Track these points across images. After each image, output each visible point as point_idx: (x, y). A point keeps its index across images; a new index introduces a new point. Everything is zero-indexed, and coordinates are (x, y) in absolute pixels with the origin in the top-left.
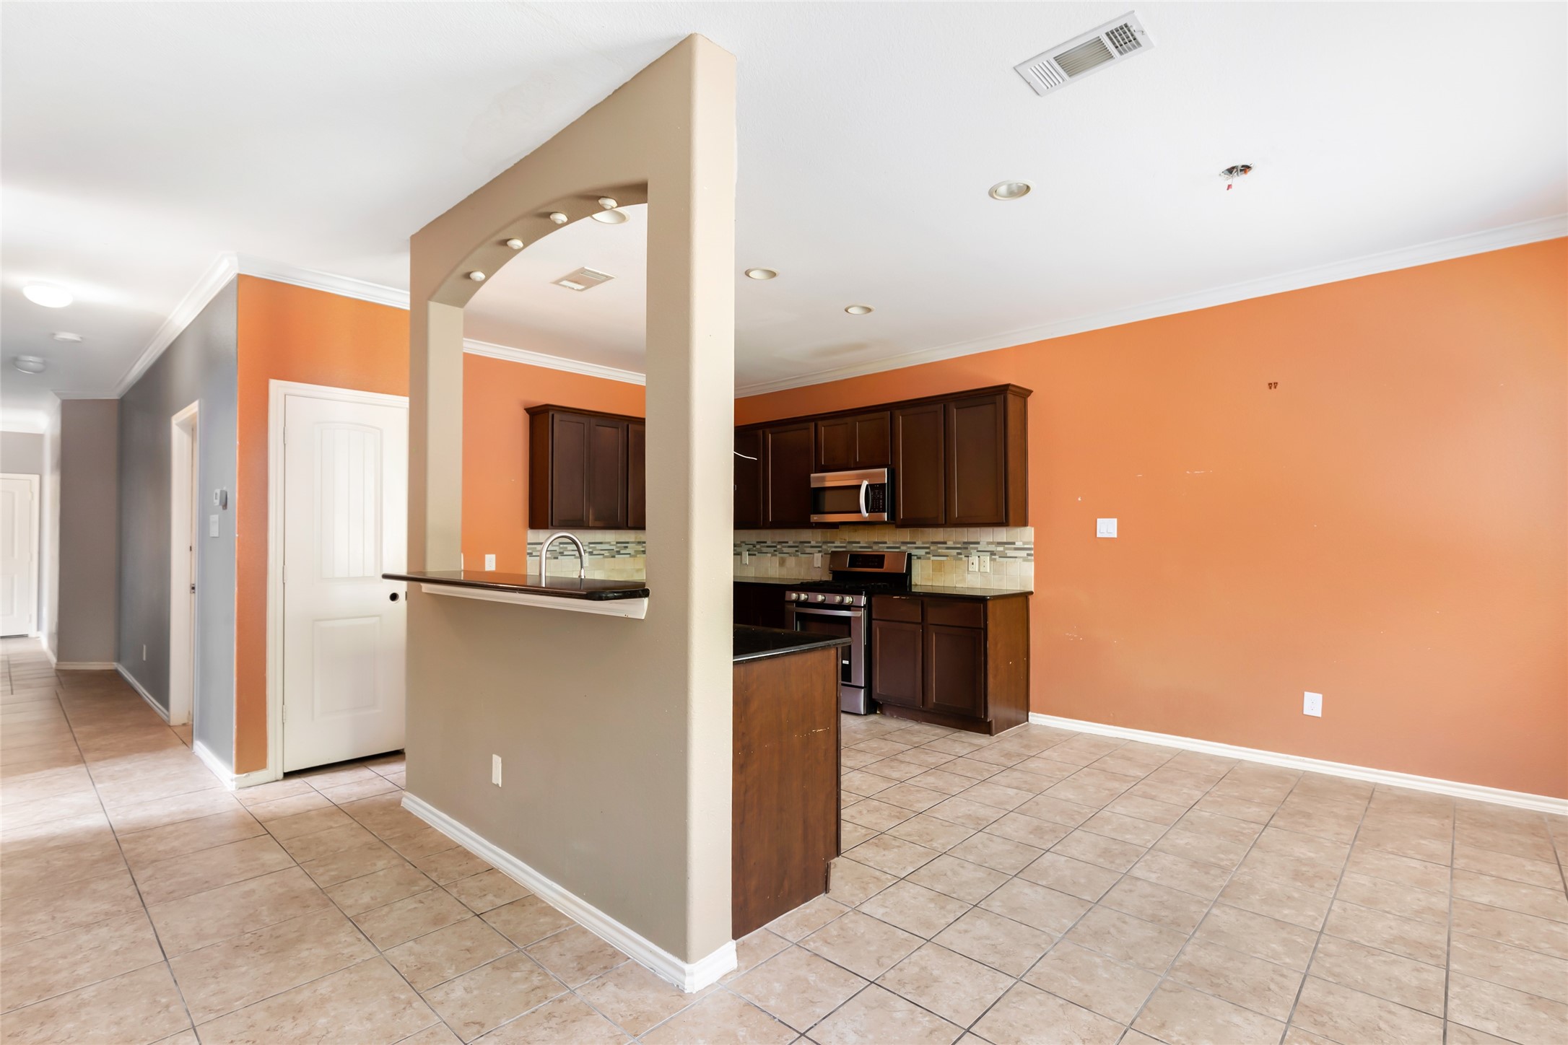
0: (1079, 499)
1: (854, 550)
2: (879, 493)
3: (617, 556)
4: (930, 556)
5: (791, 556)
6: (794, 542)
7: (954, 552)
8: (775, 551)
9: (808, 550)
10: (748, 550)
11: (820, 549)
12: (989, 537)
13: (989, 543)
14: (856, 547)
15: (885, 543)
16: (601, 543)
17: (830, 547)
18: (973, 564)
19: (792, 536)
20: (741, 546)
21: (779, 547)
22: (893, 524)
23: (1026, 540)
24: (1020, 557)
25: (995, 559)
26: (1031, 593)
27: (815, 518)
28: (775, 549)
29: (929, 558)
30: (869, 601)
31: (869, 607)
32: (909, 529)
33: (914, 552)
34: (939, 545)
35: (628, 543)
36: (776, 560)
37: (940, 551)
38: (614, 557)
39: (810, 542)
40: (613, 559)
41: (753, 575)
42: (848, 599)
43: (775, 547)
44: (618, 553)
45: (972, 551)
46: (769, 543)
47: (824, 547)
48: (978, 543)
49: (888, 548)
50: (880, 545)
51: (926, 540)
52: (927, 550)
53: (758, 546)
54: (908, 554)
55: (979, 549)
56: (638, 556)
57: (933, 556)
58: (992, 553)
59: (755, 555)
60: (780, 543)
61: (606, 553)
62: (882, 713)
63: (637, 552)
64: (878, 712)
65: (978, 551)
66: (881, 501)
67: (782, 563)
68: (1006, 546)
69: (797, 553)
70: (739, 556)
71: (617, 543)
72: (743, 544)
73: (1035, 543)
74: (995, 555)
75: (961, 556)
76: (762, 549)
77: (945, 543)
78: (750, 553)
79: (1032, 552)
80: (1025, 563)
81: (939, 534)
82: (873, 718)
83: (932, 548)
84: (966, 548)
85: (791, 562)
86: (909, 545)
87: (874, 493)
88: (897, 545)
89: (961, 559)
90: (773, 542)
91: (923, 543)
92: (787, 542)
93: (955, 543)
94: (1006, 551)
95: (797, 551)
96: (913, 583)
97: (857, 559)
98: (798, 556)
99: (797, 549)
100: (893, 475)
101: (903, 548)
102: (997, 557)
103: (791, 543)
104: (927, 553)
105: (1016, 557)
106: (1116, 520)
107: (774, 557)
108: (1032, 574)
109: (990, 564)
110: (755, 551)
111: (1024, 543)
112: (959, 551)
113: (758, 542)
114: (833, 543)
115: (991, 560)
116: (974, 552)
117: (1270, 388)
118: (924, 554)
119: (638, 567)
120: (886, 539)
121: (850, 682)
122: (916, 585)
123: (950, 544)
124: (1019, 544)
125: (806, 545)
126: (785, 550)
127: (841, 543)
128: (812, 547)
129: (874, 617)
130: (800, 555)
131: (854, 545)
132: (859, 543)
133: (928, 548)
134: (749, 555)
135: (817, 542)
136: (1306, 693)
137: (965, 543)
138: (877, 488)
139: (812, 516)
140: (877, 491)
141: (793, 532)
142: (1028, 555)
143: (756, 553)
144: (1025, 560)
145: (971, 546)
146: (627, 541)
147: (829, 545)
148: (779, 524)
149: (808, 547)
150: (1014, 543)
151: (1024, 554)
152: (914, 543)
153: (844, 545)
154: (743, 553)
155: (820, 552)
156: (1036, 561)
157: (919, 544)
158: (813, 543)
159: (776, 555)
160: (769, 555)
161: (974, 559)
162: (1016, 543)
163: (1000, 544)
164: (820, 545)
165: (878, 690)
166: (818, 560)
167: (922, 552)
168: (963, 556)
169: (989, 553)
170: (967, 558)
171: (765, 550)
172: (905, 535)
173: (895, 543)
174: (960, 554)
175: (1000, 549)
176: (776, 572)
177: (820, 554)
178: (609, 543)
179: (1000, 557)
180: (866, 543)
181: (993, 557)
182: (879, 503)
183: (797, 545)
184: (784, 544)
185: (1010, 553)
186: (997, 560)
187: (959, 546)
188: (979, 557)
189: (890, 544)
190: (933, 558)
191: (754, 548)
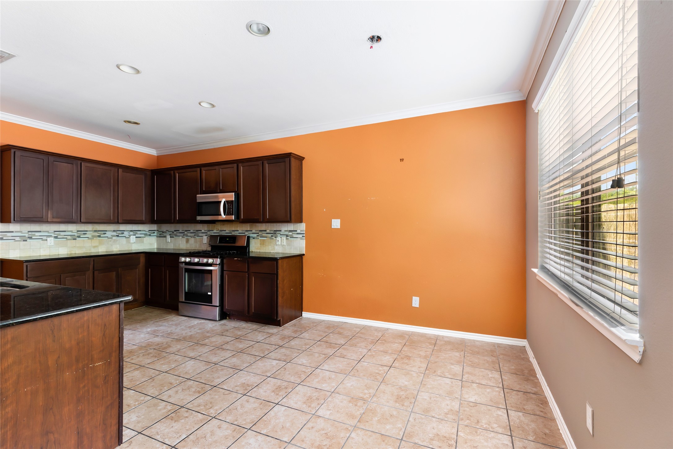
0: (325, 210)
1: (223, 234)
2: (230, 205)
3: (77, 239)
4: (259, 237)
5: (192, 238)
6: (193, 231)
7: (270, 235)
8: (184, 235)
9: (200, 235)
10: (170, 235)
11: (206, 234)
12: (285, 228)
13: (285, 231)
14: (224, 233)
16: (65, 231)
18: (278, 241)
19: (192, 227)
20: (166, 233)
21: (186, 233)
22: (238, 221)
23: (302, 229)
24: (299, 238)
25: (288, 239)
26: (304, 255)
27: (199, 218)
28: (184, 234)
29: (258, 239)
30: (222, 262)
31: (222, 264)
32: (249, 224)
33: (251, 235)
34: (263, 232)
36: (184, 240)
37: (263, 235)
38: (75, 239)
39: (201, 231)
40: (75, 240)
41: (173, 248)
42: (210, 261)
43: (184, 233)
44: (79, 237)
45: (278, 235)
46: (181, 231)
47: (208, 233)
48: (281, 231)
49: (239, 233)
50: (236, 232)
51: (257, 229)
52: (258, 235)
53: (175, 233)
54: (247, 236)
55: (281, 234)
56: (95, 238)
57: (260, 237)
58: (287, 236)
59: (173, 237)
60: (186, 231)
61: (69, 237)
62: (229, 318)
63: (94, 236)
64: (227, 318)
65: (280, 235)
66: (231, 209)
67: (187, 241)
68: (293, 232)
69: (195, 236)
70: (165, 238)
71: (78, 231)
72: (167, 232)
73: (306, 231)
74: (288, 236)
75: (273, 237)
76: (177, 234)
77: (266, 231)
78: (171, 236)
79: (305, 235)
80: (302, 240)
81: (263, 227)
82: (223, 322)
83: (260, 233)
84: (275, 233)
85: (192, 240)
86: (249, 232)
87: (228, 205)
88: (244, 232)
89: (273, 239)
90: (182, 231)
91: (256, 231)
92: (190, 231)
93: (270, 231)
94: (293, 235)
95: (195, 235)
96: (250, 251)
97: (223, 238)
98: (195, 237)
99: (195, 234)
100: (238, 196)
101: (246, 233)
102: (289, 237)
103: (192, 231)
104: (257, 236)
105: (297, 238)
106: (340, 220)
107: (183, 238)
108: (304, 245)
109: (286, 241)
110: (173, 235)
111: (301, 231)
112: (272, 235)
113: (175, 231)
114: (213, 231)
115: (286, 239)
117: (401, 161)
118: (256, 236)
119: (94, 245)
120: (238, 229)
121: (212, 304)
122: (252, 252)
123: (268, 231)
124: (299, 231)
125: (199, 232)
126: (189, 234)
127: (217, 231)
128: (202, 233)
129: (225, 269)
130: (196, 237)
131: (223, 232)
132: (225, 231)
133: (258, 233)
134: (170, 237)
135: (205, 231)
136: (413, 297)
137: (275, 231)
138: (229, 203)
139: (197, 217)
140: (229, 204)
141: (193, 225)
142: (303, 236)
143: (174, 236)
144: (301, 239)
145: (278, 232)
146: (86, 230)
147: (211, 232)
148: (182, 221)
149: (200, 233)
150: (296, 231)
151: (301, 236)
152: (252, 231)
153: (218, 232)
154: (167, 236)
155: (206, 235)
156: (306, 239)
157: (254, 231)
158: (203, 231)
159: (184, 237)
160: (181, 237)
161: (279, 239)
162: (298, 231)
163: (290, 231)
165: (226, 307)
166: (205, 239)
167: (255, 235)
168: (274, 237)
169: (285, 236)
170: (275, 238)
171: (178, 234)
172: (247, 227)
173: (242, 231)
174: (272, 236)
175: (291, 234)
176: (184, 246)
177: (206, 237)
178: (71, 231)
179: (290, 238)
180: (229, 231)
181: (287, 237)
182: (230, 211)
183: (195, 232)
184: (188, 232)
185: (295, 236)
186: (289, 239)
187: (272, 232)
188: (281, 237)
189: (240, 231)
190: (260, 238)
191: (173, 234)
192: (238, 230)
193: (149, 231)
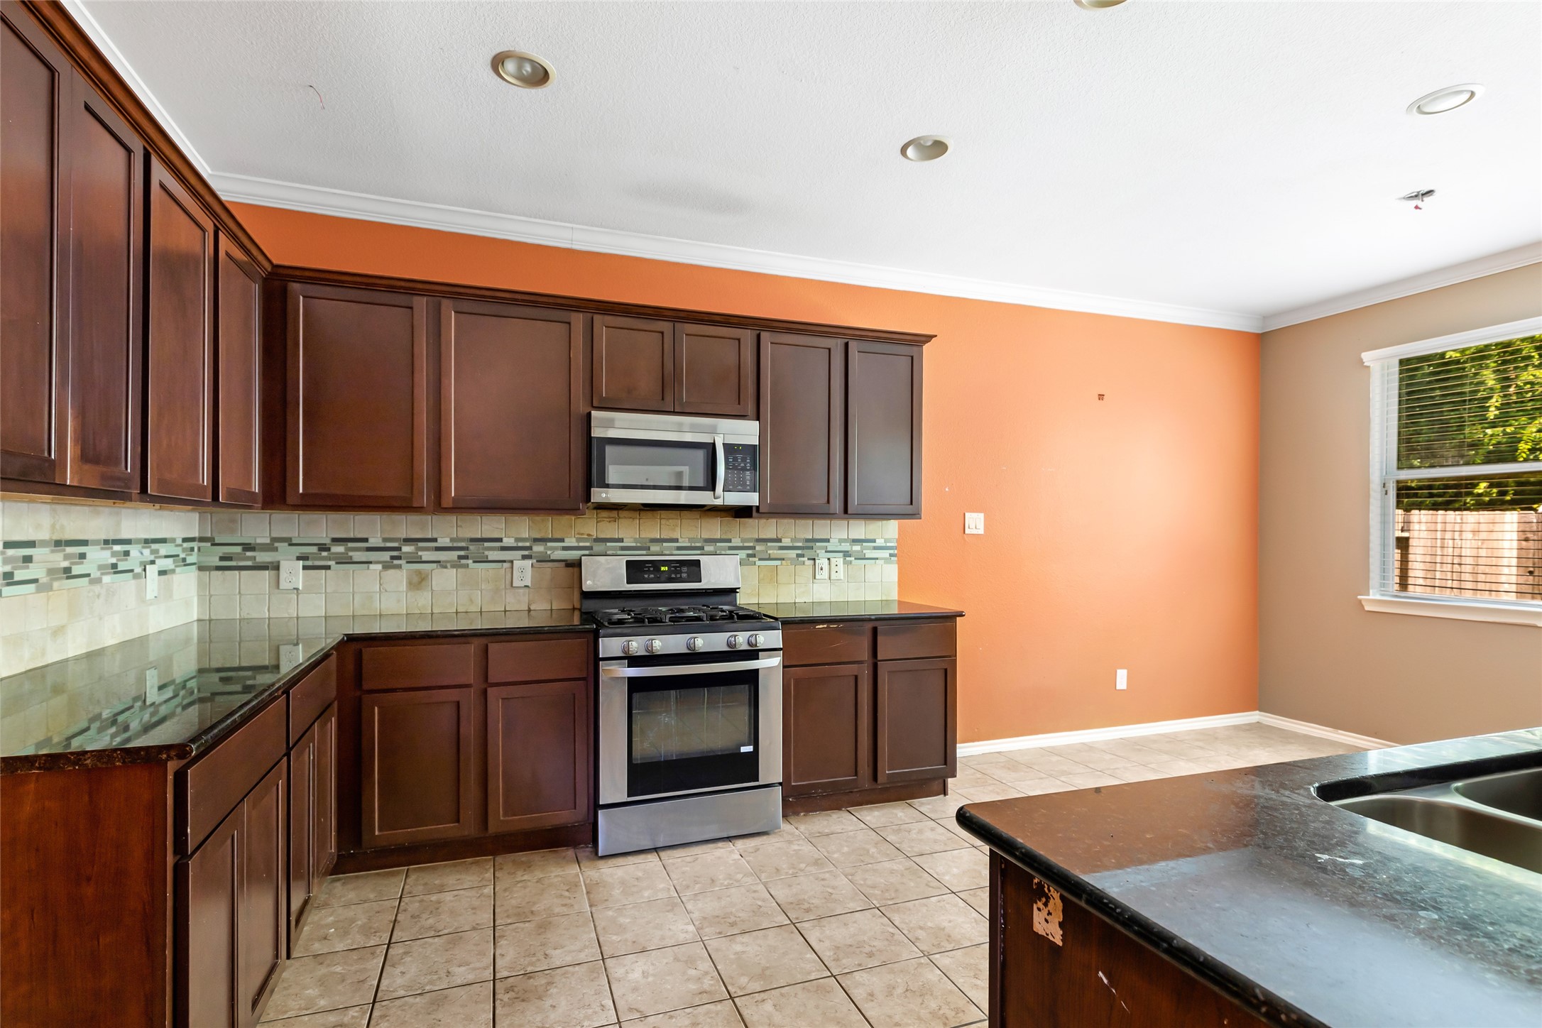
0: (947, 490)
2: (744, 460)
4: (756, 559)
5: (443, 567)
6: (453, 540)
7: (793, 553)
8: (394, 558)
9: (496, 555)
10: (303, 558)
11: (528, 553)
12: (839, 532)
13: (841, 541)
15: (676, 540)
17: (552, 548)
18: (820, 569)
19: (450, 528)
20: (275, 550)
21: (406, 548)
23: (887, 536)
24: (882, 559)
25: (850, 562)
27: (602, 495)
28: (393, 554)
29: (754, 564)
34: (769, 544)
35: (31, 544)
36: (395, 576)
37: (770, 552)
39: (499, 540)
41: (322, 614)
43: (396, 548)
45: (818, 551)
46: (375, 542)
47: (539, 549)
48: (828, 541)
49: (679, 548)
51: (747, 536)
52: (750, 552)
53: (336, 549)
55: (828, 549)
57: (760, 559)
58: (846, 554)
59: (328, 568)
60: (411, 540)
63: (50, 574)
65: (827, 552)
66: (748, 473)
67: (419, 582)
68: (864, 544)
69: (464, 561)
70: (268, 572)
72: (279, 545)
73: (898, 541)
74: (850, 556)
75: (803, 559)
76: (351, 554)
77: (779, 540)
78: (309, 563)
79: (895, 552)
80: (889, 565)
81: (780, 528)
82: (785, 826)
83: (758, 548)
84: (812, 548)
85: (445, 579)
86: (719, 545)
88: (698, 544)
89: (802, 563)
90: (388, 540)
91: (747, 541)
92: (433, 540)
93: (792, 540)
94: (865, 551)
95: (462, 557)
98: (466, 566)
99: (462, 553)
101: (709, 548)
102: (852, 559)
103: (444, 542)
104: (750, 555)
105: (877, 559)
106: (982, 515)
107: (390, 571)
108: (895, 578)
109: (844, 568)
110: (326, 559)
111: (887, 541)
112: (799, 552)
113: (336, 540)
114: (561, 540)
115: (845, 562)
116: (822, 553)
117: (1099, 400)
118: (746, 556)
120: (676, 535)
121: (756, 780)
123: (786, 542)
124: (880, 542)
125: (488, 544)
126: (428, 555)
127: (579, 540)
128: (507, 548)
130: (472, 565)
131: (610, 544)
132: (618, 540)
133: (753, 548)
134: (305, 568)
135: (521, 540)
136: (1117, 671)
137: (807, 540)
139: (593, 490)
140: (739, 456)
142: (891, 555)
143: (332, 563)
144: (887, 561)
145: (818, 544)
147: (552, 544)
149: (494, 548)
150: (874, 541)
151: (886, 554)
152: (729, 541)
154: (282, 564)
155: (528, 557)
156: (899, 562)
158: (511, 541)
159: (397, 567)
160: (376, 567)
161: (822, 562)
162: (877, 541)
163: (855, 541)
164: (528, 544)
165: (794, 780)
166: (524, 572)
168: (805, 559)
169: (841, 554)
170: (812, 562)
171: (360, 556)
172: (713, 528)
174: (803, 556)
175: (857, 548)
176: (396, 601)
177: (528, 563)
179: (856, 559)
180: (636, 540)
181: (848, 559)
182: (744, 478)
183: (461, 544)
184: (425, 544)
185: (869, 554)
186: (853, 563)
187: (800, 544)
188: (829, 559)
189: (683, 542)
190: (759, 563)
191: (324, 554)
192: (674, 537)
193: (185, 540)
